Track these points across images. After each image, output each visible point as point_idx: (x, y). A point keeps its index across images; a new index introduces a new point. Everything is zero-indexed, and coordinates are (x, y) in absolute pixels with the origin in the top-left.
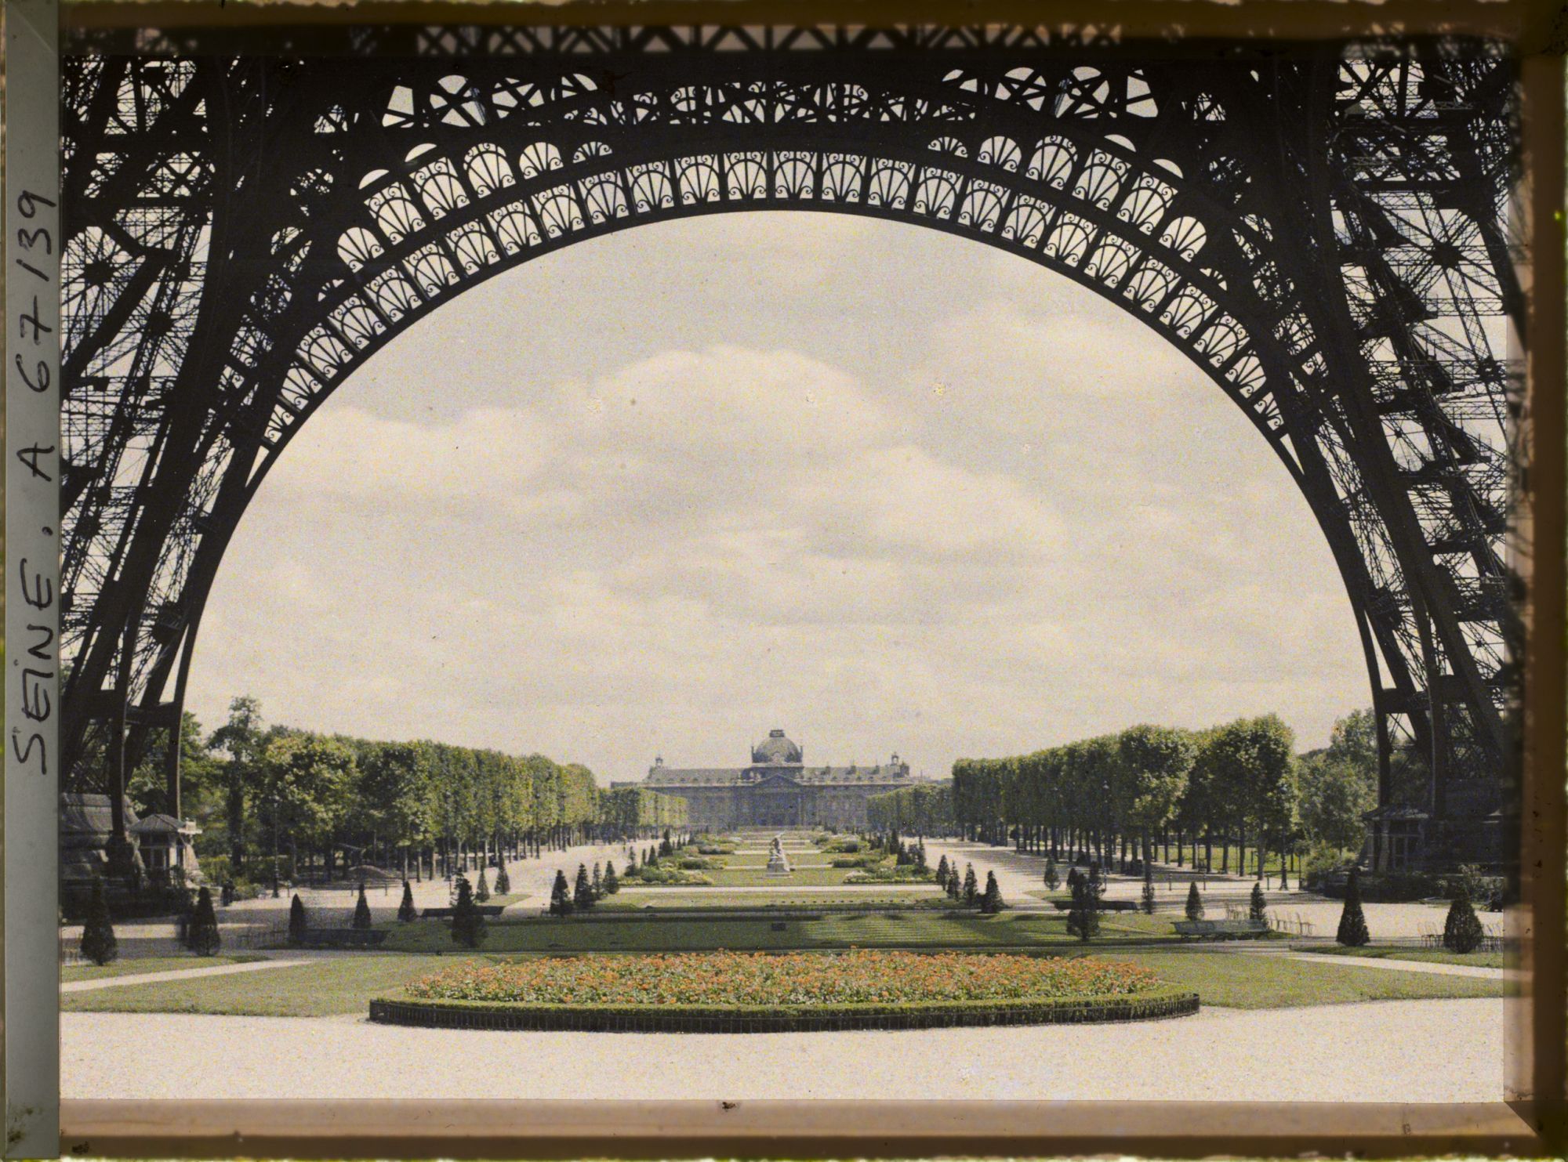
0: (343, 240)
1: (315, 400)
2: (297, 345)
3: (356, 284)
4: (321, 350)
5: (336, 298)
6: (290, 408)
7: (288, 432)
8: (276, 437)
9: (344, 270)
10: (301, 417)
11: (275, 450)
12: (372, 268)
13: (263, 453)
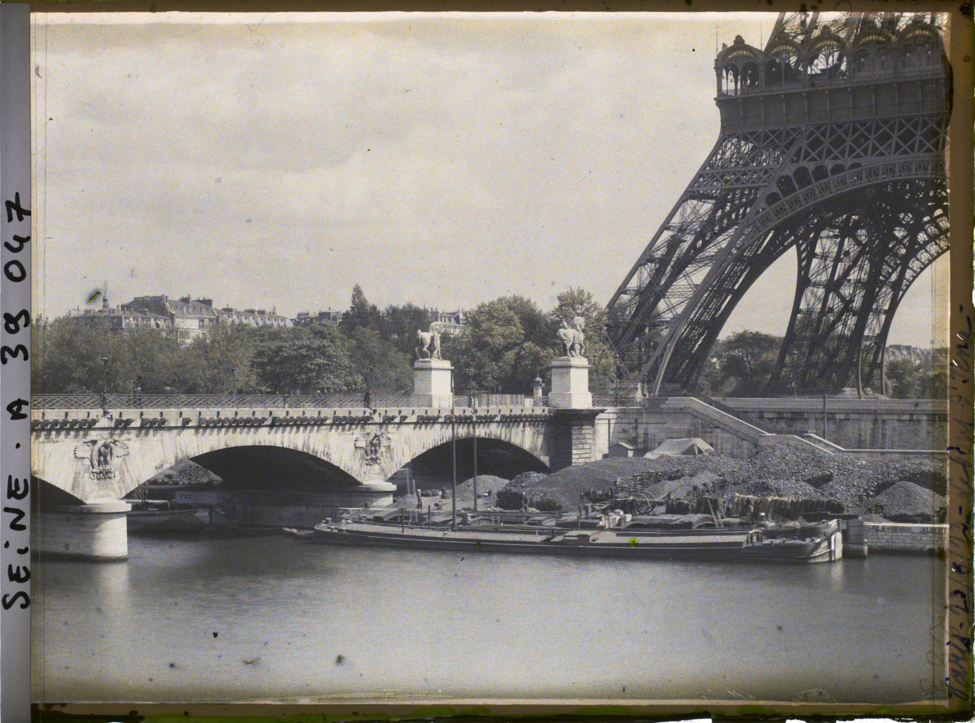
0: (919, 237)
1: (914, 278)
2: (908, 263)
3: (923, 246)
4: (915, 265)
5: (918, 251)
6: (907, 280)
7: (908, 286)
8: (905, 288)
9: (919, 243)
10: (911, 282)
11: (904, 292)
12: (926, 243)
13: (901, 293)
